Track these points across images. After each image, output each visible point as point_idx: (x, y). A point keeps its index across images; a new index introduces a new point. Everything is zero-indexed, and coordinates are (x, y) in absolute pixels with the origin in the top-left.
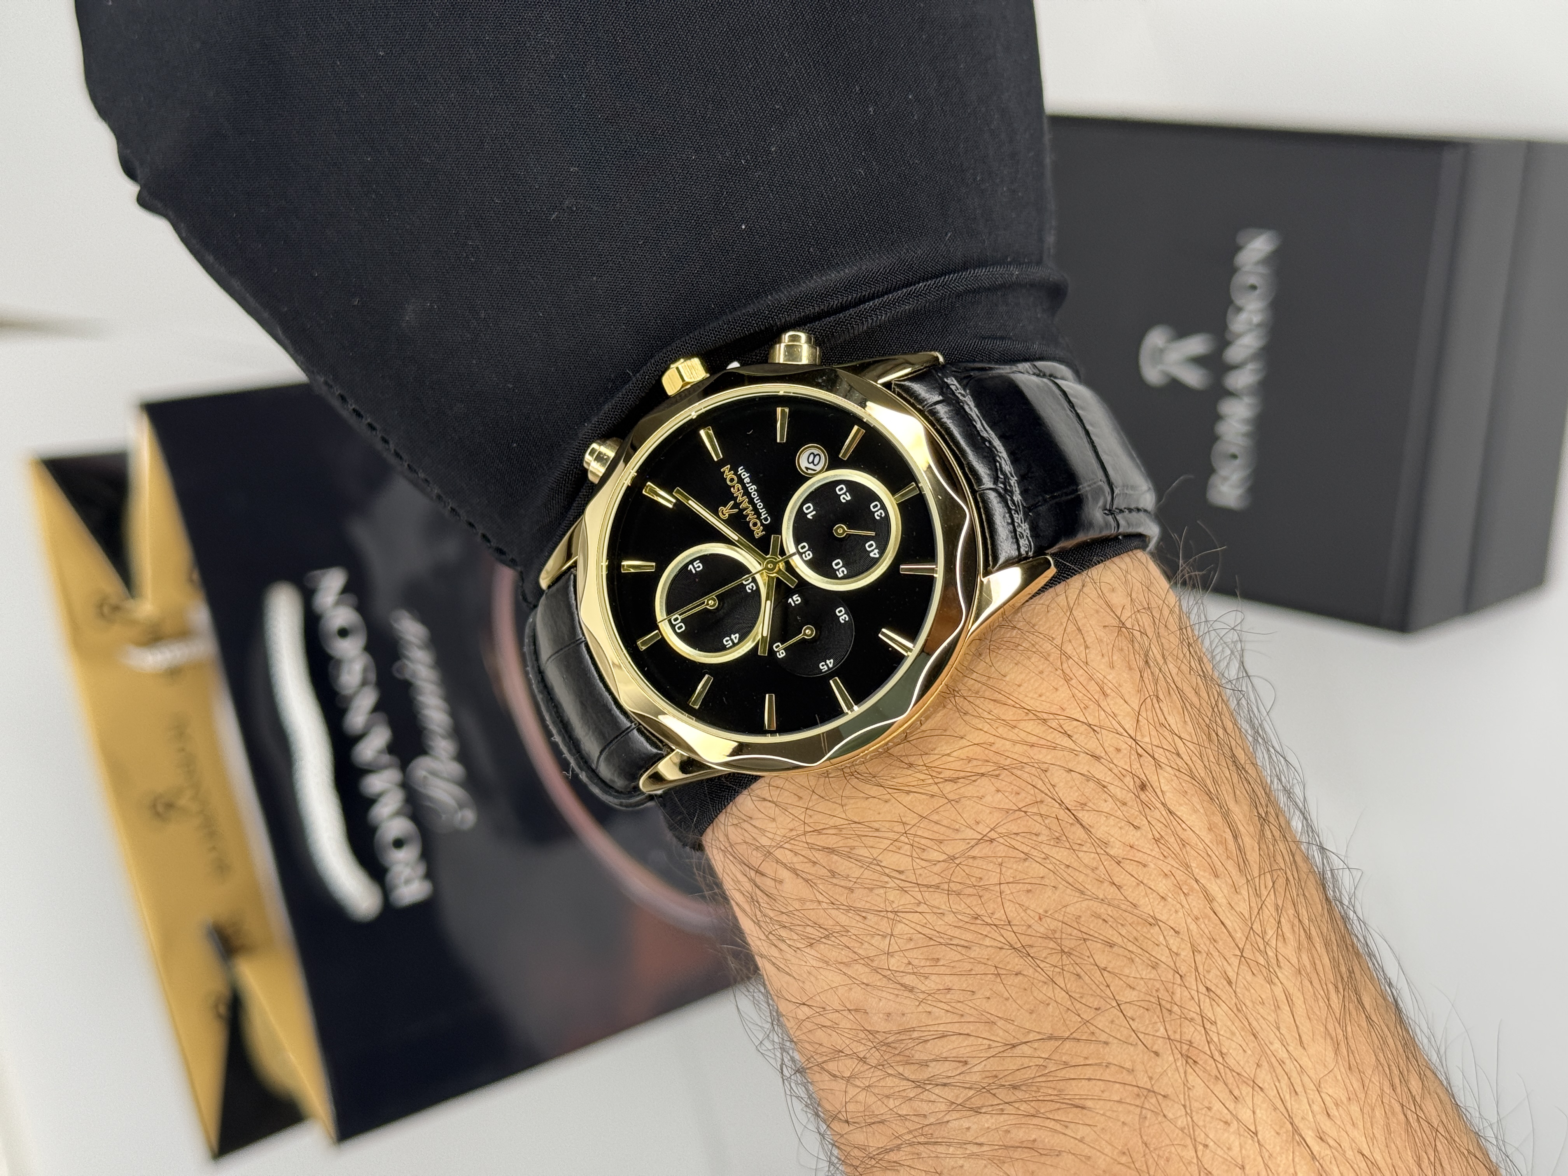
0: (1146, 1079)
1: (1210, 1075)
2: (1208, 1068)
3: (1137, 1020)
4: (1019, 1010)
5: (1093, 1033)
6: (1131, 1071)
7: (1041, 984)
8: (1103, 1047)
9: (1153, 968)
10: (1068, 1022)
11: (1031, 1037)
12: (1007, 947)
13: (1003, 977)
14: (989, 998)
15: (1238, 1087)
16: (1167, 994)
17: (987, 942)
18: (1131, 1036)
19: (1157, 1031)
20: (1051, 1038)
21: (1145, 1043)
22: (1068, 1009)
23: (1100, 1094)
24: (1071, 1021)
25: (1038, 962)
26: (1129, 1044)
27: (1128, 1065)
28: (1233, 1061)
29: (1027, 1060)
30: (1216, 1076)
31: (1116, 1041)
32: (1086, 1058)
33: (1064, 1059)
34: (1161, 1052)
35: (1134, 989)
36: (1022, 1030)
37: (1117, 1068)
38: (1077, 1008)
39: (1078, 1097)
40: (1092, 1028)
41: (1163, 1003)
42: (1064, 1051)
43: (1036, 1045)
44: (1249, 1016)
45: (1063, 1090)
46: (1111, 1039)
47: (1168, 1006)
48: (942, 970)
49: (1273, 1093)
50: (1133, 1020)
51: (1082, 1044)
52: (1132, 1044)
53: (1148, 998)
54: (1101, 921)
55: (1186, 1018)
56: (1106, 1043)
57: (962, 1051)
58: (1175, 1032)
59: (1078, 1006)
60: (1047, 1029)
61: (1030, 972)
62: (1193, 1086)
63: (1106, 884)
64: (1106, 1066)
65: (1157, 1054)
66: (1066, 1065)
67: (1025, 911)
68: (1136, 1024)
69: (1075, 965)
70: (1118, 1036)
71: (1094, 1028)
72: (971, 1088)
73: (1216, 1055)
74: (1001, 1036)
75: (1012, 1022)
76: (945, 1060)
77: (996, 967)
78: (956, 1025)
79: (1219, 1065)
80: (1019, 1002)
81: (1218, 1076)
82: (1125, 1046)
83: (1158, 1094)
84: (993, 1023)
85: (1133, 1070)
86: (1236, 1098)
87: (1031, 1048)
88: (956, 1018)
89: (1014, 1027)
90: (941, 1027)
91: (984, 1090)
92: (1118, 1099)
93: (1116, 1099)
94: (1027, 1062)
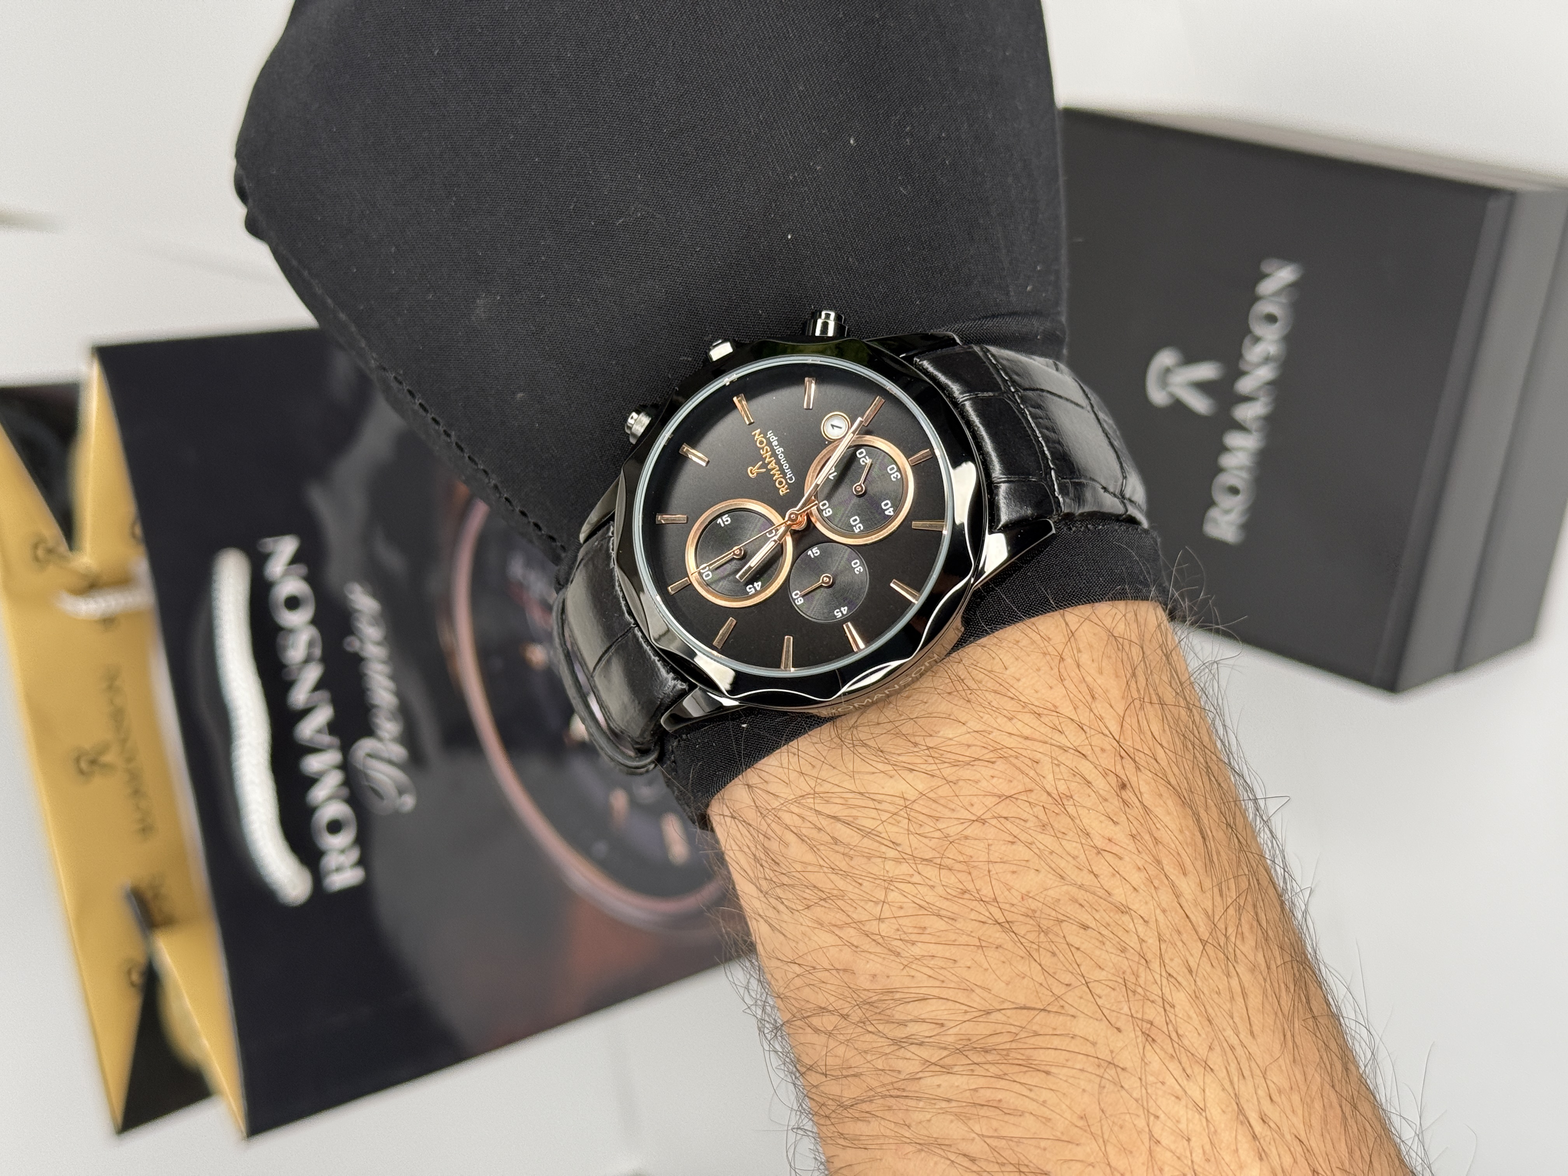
0: (1108, 1052)
1: (1166, 1053)
2: (1165, 1047)
3: (1104, 998)
4: (996, 980)
5: (1062, 1007)
6: (1094, 1044)
7: (1019, 958)
8: (1070, 1020)
9: (1122, 952)
10: (1040, 995)
11: (1005, 1006)
12: (990, 921)
13: (984, 949)
14: (969, 967)
15: (1191, 1066)
16: (1133, 976)
17: (973, 915)
18: (1096, 1012)
19: (1121, 1009)
20: (1024, 1008)
21: (1109, 1019)
22: (1041, 983)
23: (1064, 1062)
24: (1043, 993)
25: (1020, 937)
26: (1094, 1018)
27: (1091, 1039)
28: (1189, 1042)
29: (1000, 1026)
30: (1172, 1055)
31: (1083, 1015)
32: (1054, 1029)
33: (1033, 1028)
34: (1122, 1028)
35: (1102, 969)
36: (997, 998)
37: (1082, 1040)
38: (1049, 983)
39: (1044, 1063)
40: (1062, 1003)
41: (1129, 984)
43: (1009, 1013)
44: (1206, 1003)
45: (1032, 1056)
46: (1078, 1013)
47: (1133, 987)
48: (929, 938)
49: (1223, 1075)
50: (1100, 997)
51: (1052, 1015)
52: (1097, 1020)
53: (1115, 978)
54: (1078, 905)
55: (1149, 1000)
56: (1073, 1016)
57: (941, 1014)
58: (1137, 1012)
59: (1051, 980)
60: (1021, 1000)
61: (1009, 945)
62: (1150, 1062)
63: (1085, 871)
64: (1072, 1037)
65: (1119, 1030)
66: (1036, 1034)
67: (1009, 890)
68: (1101, 1001)
69: (1051, 943)
70: (1085, 1011)
72: (945, 1049)
73: (1174, 1035)
74: (976, 1001)
75: (989, 990)
76: (924, 1021)
77: (979, 939)
78: (938, 990)
79: (1176, 1045)
80: (998, 972)
81: (1174, 1055)
82: (1091, 1020)
83: (1118, 1066)
84: (973, 991)
85: (1096, 1043)
86: (1188, 1076)
87: (1005, 1015)
88: (938, 983)
89: (990, 995)
90: (923, 991)
91: (958, 1051)
92: (1081, 1068)
93: (1079, 1068)
94: (1000, 1028)
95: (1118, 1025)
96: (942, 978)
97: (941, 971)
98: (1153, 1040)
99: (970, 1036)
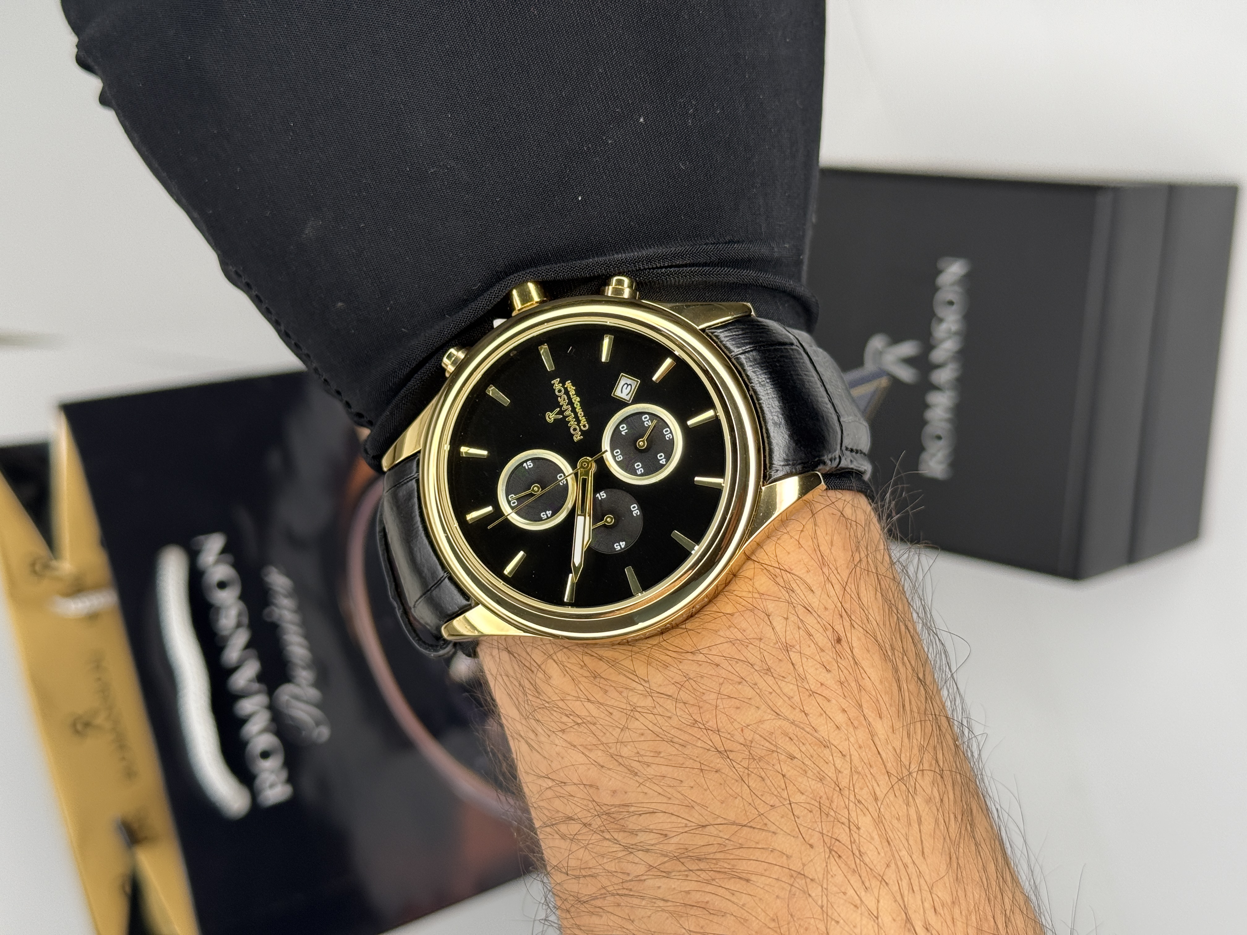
0: (799, 864)
1: (849, 867)
2: (848, 862)
4: (713, 800)
5: (766, 824)
6: (789, 857)
7: (732, 781)
8: (772, 836)
9: (821, 780)
10: (748, 814)
11: (719, 821)
12: (713, 749)
13: (705, 772)
14: (692, 787)
15: (869, 880)
16: (827, 801)
17: (699, 743)
18: (794, 830)
19: (815, 828)
20: (734, 823)
21: (804, 836)
22: (750, 804)
23: (762, 872)
24: (750, 813)
25: (734, 763)
26: (792, 836)
27: (788, 852)
28: (868, 859)
29: (713, 838)
30: (853, 870)
31: (782, 832)
32: (757, 843)
33: (740, 842)
34: (815, 845)
35: (803, 794)
36: (713, 815)
37: (780, 853)
38: (756, 804)
39: (746, 872)
40: (766, 821)
41: (823, 807)
42: (741, 836)
43: (721, 827)
44: (887, 827)
45: (735, 866)
46: (779, 830)
47: (827, 811)
48: (661, 761)
49: (895, 888)
50: (798, 818)
51: (756, 831)
52: (794, 837)
53: (813, 802)
54: (788, 739)
55: (839, 822)
56: (774, 833)
57: (665, 826)
58: (828, 831)
59: (758, 802)
60: (732, 817)
61: (725, 770)
62: (835, 875)
63: (798, 710)
64: (771, 851)
65: (811, 846)
66: (741, 847)
67: (732, 723)
68: (800, 821)
69: (762, 770)
70: (785, 829)
72: (665, 855)
73: (857, 853)
74: (696, 817)
75: (706, 808)
76: (651, 831)
77: (701, 764)
78: (665, 805)
79: (858, 861)
80: (714, 793)
81: (856, 870)
82: (789, 837)
83: (807, 877)
84: (693, 808)
85: (791, 857)
86: (866, 888)
87: (718, 830)
88: (665, 800)
89: (707, 812)
90: (653, 806)
91: (675, 858)
92: (776, 877)
93: (774, 877)
94: (711, 840)
95: (811, 842)
96: (670, 796)
97: (670, 790)
98: (840, 856)
99: (687, 846)
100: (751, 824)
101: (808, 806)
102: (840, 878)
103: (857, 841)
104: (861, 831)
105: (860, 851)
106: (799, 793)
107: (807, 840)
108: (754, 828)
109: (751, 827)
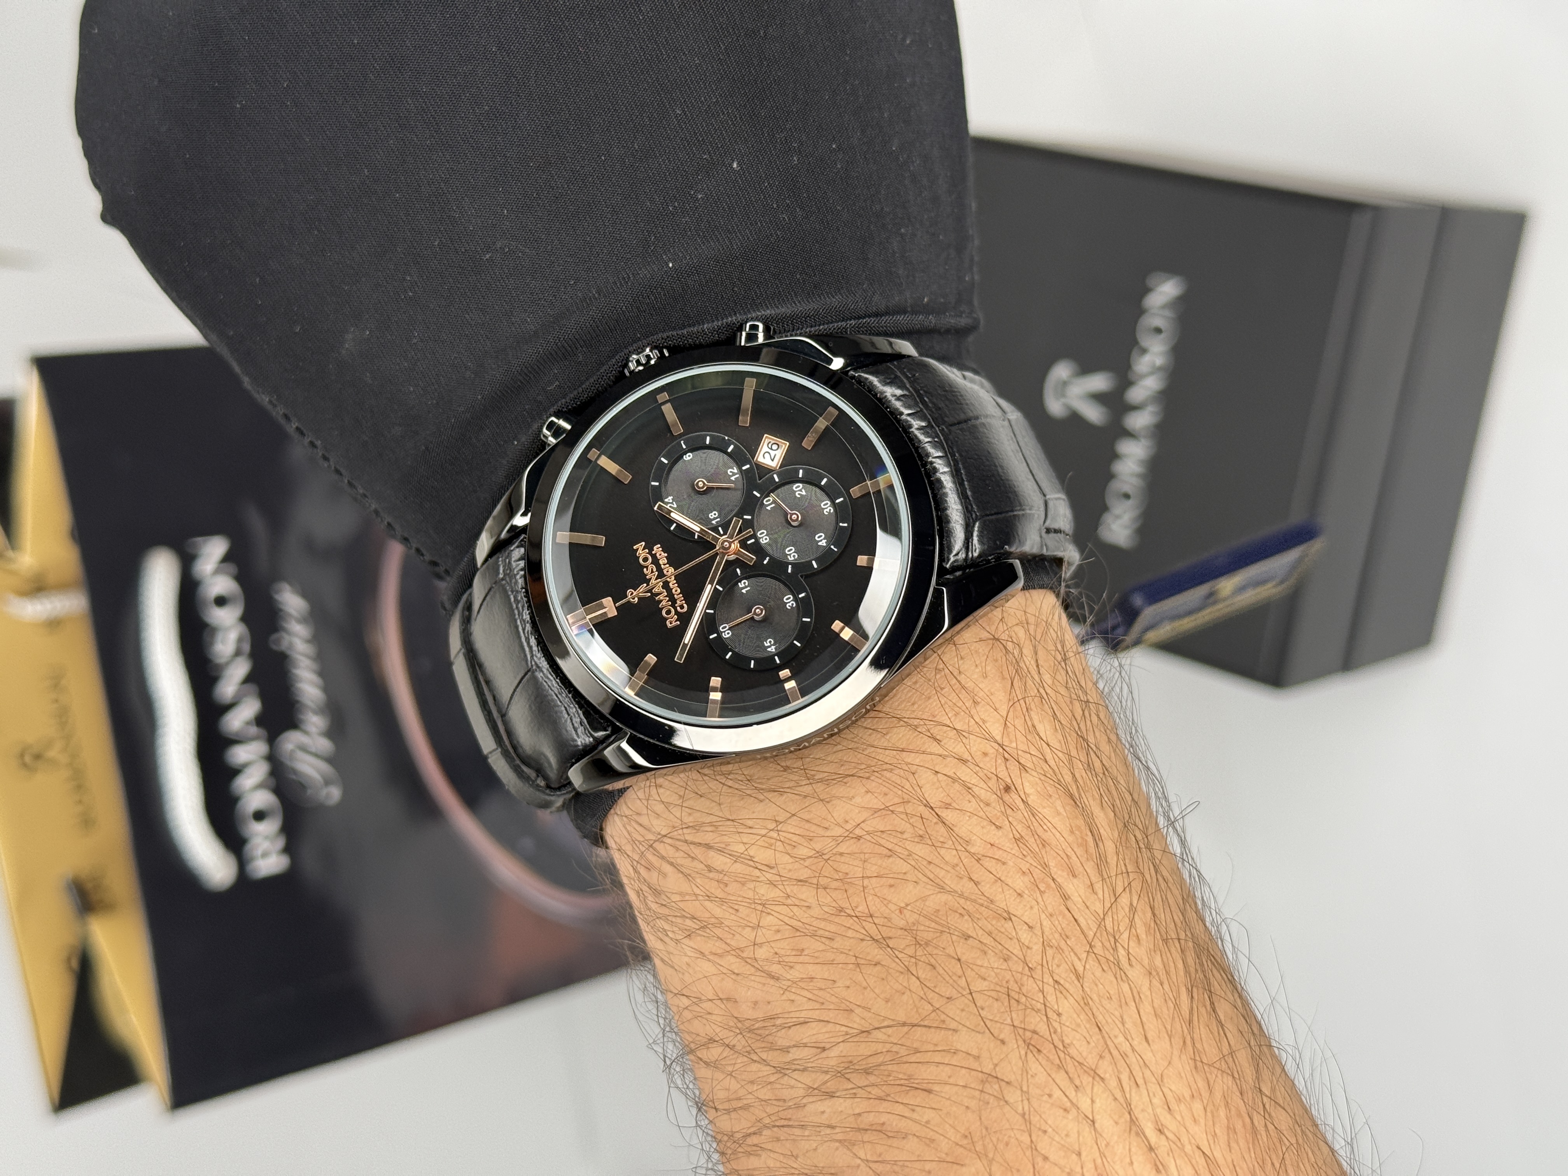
0: (991, 1065)
1: (1052, 1063)
2: (1050, 1057)
3: (986, 1009)
4: (875, 998)
5: (943, 1021)
6: (977, 1057)
7: (898, 974)
8: (952, 1034)
9: (1005, 960)
10: (920, 1010)
11: (886, 1023)
12: (869, 939)
13: (863, 967)
14: (848, 987)
15: (1079, 1076)
16: (1016, 985)
17: (850, 933)
18: (979, 1025)
19: (1004, 1020)
20: (904, 1024)
21: (992, 1031)
22: (922, 998)
23: (947, 1079)
24: (923, 1009)
25: (897, 953)
26: (977, 1033)
27: (975, 1052)
28: (1075, 1051)
29: (881, 1045)
30: (1058, 1066)
31: (965, 1029)
32: (936, 1045)
33: (915, 1046)
34: (1006, 1040)
35: (985, 979)
36: (877, 1017)
37: (964, 1055)
38: (929, 998)
39: (926, 1081)
40: (943, 1017)
41: (1012, 994)
42: (915, 1038)
43: (890, 1031)
44: (1094, 1009)
45: (913, 1075)
46: (960, 1026)
47: (1016, 997)
48: (806, 959)
49: (1114, 1084)
50: (982, 1009)
51: (933, 1030)
52: (980, 1033)
53: (998, 988)
54: (958, 915)
55: (1033, 1009)
56: (955, 1031)
57: (821, 1037)
58: (1019, 1021)
59: (931, 995)
60: (901, 1017)
61: (887, 961)
62: (1032, 1072)
63: (966, 880)
64: (954, 1052)
65: (1003, 1042)
66: (918, 1052)
67: (886, 904)
68: (985, 1013)
69: (930, 956)
70: (968, 1024)
71: (945, 1016)
72: (826, 1072)
73: (1060, 1045)
74: (857, 1022)
75: (868, 1009)
76: (805, 1045)
77: (856, 957)
78: (818, 1012)
79: (1062, 1055)
80: (876, 991)
81: (1061, 1065)
82: (974, 1033)
83: (1003, 1080)
84: (853, 1011)
86: (1077, 1087)
87: (885, 1034)
88: (817, 1006)
89: (870, 1014)
90: (804, 1015)
91: (839, 1075)
92: (964, 1084)
93: (961, 1084)
94: (880, 1047)
95: (1001, 1035)
96: (821, 1000)
97: (821, 993)
98: (1039, 1051)
99: (850, 1058)
100: (926, 1023)
101: (994, 994)
102: (1042, 1077)
103: (1059, 1030)
104: (1064, 1018)
105: (1063, 1042)
106: (980, 980)
107: (995, 1035)
108: (930, 1027)
109: (925, 1026)
